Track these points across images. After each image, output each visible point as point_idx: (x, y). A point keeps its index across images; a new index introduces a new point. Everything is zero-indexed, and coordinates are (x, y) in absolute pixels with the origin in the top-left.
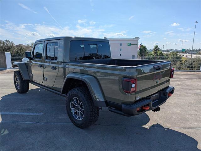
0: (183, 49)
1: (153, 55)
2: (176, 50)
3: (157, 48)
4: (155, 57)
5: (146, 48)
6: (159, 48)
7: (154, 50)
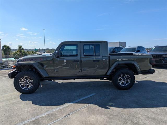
0: (36, 49)
1: (19, 54)
2: (29, 49)
3: (21, 47)
4: (20, 56)
5: (10, 48)
6: (22, 48)
7: (19, 49)
